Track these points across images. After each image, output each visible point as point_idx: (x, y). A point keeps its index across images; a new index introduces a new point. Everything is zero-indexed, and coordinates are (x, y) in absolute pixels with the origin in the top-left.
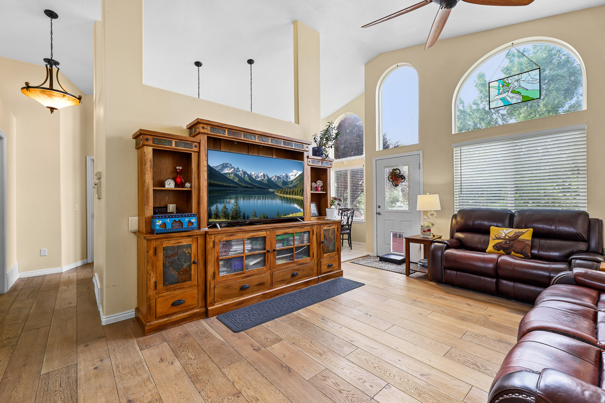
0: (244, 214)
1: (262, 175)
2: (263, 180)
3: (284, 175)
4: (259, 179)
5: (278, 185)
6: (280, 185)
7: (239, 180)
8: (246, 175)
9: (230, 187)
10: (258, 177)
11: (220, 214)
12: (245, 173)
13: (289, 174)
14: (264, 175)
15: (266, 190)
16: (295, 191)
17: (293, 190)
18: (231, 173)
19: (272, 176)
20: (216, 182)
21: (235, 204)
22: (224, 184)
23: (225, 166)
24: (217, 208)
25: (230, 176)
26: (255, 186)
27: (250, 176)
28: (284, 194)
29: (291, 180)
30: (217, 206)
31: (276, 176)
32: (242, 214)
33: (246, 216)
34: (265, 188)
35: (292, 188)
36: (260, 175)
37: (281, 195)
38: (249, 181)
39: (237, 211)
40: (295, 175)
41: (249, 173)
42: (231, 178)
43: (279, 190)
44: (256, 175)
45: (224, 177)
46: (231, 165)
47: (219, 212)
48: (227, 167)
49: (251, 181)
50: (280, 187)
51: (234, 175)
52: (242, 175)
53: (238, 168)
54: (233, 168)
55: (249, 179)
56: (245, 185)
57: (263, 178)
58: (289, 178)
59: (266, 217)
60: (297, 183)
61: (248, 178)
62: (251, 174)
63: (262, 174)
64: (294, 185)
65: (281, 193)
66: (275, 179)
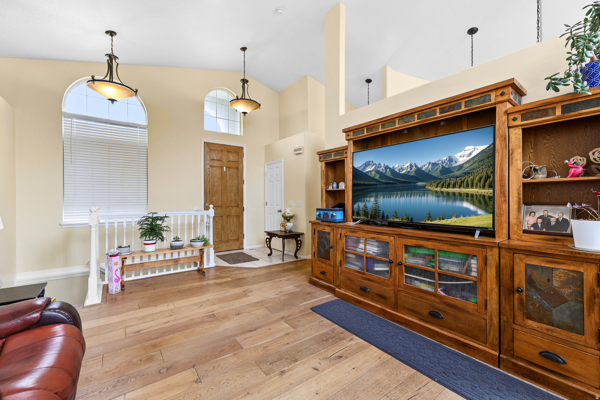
0: (383, 214)
1: (408, 166)
2: (409, 172)
3: (445, 158)
4: (403, 172)
5: (433, 175)
6: (436, 176)
7: (380, 177)
8: (388, 170)
9: (371, 185)
10: (403, 170)
11: (361, 212)
12: (387, 167)
13: (456, 156)
14: (411, 166)
15: (412, 184)
16: (468, 180)
17: (463, 179)
18: (373, 171)
19: (423, 165)
20: (359, 182)
21: (375, 203)
22: (366, 183)
23: (367, 165)
24: (358, 206)
25: (371, 174)
26: (398, 181)
27: (392, 171)
28: (442, 187)
29: (458, 164)
30: (358, 205)
31: (430, 163)
32: (381, 213)
33: (385, 216)
34: (411, 182)
35: (461, 176)
36: (405, 166)
37: (436, 189)
38: (391, 176)
39: (376, 210)
40: (470, 154)
41: (391, 167)
42: (372, 176)
43: (434, 182)
44: (400, 167)
45: (365, 176)
46: (373, 162)
47: (360, 210)
48: (369, 165)
49: (394, 176)
50: (435, 178)
51: (375, 172)
52: (383, 170)
53: (380, 164)
54: (375, 164)
55: (392, 174)
56: (386, 181)
57: (409, 170)
58: (456, 162)
59: (410, 218)
60: (472, 167)
61: (390, 172)
62: (393, 167)
63: (408, 164)
64: (464, 171)
65: (437, 187)
66: (428, 167)
